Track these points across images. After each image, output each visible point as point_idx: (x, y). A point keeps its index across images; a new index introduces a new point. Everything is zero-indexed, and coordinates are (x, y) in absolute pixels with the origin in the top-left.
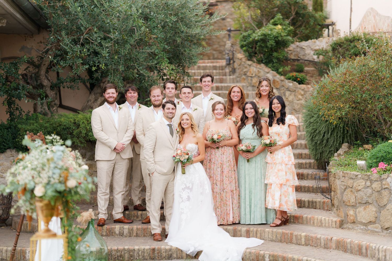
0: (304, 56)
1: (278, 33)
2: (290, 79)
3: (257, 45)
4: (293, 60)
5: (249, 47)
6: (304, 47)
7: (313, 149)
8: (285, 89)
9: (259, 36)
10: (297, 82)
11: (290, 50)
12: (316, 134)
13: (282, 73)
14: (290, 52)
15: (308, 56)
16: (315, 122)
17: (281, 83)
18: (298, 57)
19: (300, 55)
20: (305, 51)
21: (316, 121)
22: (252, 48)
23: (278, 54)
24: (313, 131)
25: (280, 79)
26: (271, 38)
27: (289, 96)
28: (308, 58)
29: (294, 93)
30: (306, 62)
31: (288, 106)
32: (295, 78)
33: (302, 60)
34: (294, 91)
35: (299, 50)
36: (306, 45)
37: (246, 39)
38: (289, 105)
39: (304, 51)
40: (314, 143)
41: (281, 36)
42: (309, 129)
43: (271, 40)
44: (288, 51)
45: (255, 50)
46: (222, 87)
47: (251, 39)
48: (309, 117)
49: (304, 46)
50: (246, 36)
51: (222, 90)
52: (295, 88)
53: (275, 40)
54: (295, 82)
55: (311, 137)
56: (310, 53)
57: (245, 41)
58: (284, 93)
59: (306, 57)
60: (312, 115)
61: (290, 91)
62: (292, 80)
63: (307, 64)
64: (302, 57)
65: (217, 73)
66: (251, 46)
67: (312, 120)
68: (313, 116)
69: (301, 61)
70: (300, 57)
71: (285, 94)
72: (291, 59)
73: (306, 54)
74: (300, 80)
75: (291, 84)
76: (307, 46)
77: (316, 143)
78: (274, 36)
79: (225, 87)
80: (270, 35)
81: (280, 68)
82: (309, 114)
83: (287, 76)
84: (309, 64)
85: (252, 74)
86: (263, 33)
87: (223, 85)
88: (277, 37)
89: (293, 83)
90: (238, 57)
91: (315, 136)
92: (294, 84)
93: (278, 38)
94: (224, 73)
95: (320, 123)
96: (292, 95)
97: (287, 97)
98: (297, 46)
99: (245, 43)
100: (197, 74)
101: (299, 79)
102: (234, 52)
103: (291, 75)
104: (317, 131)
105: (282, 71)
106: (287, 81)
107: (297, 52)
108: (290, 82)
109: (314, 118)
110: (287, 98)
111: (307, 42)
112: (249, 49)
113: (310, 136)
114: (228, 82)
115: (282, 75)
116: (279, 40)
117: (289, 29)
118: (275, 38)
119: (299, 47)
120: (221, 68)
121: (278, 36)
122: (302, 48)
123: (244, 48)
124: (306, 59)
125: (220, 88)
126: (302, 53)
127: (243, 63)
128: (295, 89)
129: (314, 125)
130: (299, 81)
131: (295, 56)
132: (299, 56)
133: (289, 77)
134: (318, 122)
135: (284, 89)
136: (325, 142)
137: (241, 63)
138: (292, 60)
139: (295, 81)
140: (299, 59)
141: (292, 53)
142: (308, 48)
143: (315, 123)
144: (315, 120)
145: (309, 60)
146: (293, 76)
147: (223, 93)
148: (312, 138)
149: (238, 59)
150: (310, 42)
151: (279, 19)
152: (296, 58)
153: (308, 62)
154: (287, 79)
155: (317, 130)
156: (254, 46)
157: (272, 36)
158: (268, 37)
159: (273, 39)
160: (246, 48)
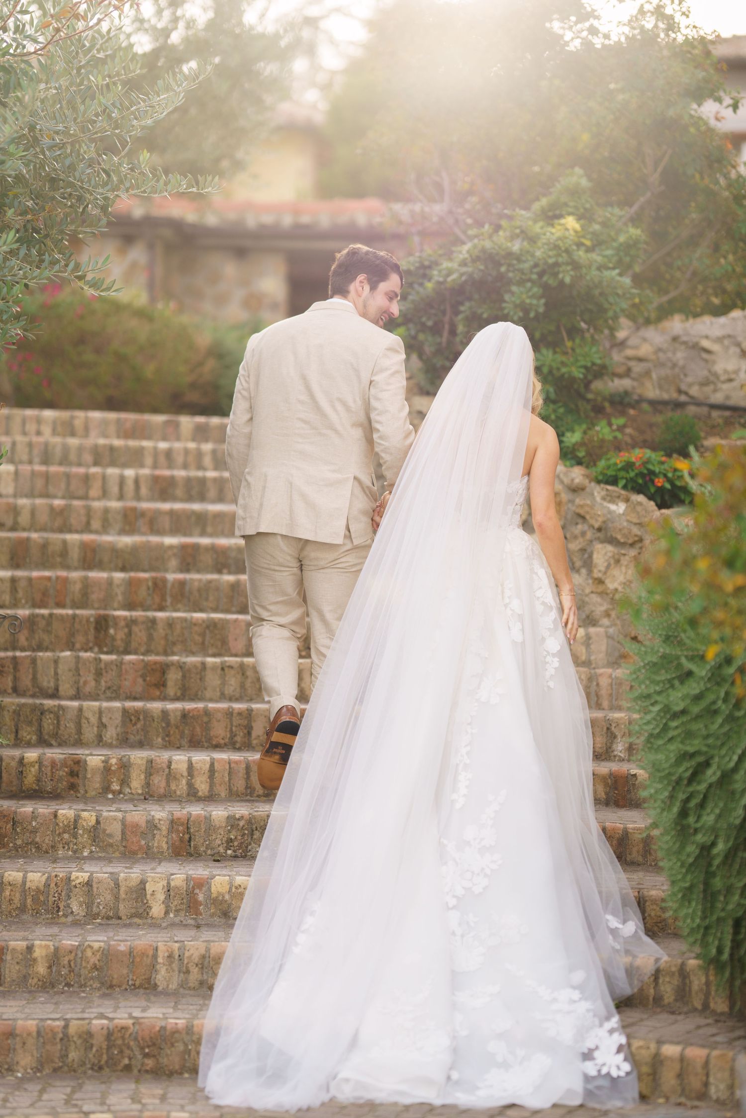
0: (708, 389)
1: (556, 247)
2: (613, 481)
3: (457, 313)
4: (653, 403)
5: (423, 328)
6: (705, 344)
7: (690, 889)
8: (589, 535)
9: (464, 263)
10: (651, 498)
11: (640, 360)
12: (702, 787)
13: (581, 454)
14: (637, 368)
15: (725, 386)
16: (696, 710)
17: (572, 501)
18: (680, 392)
19: (689, 379)
20: (714, 362)
21: (703, 704)
22: (436, 330)
23: (560, 358)
24: (685, 769)
25: (566, 481)
26: (522, 271)
27: (608, 567)
28: (728, 397)
29: (633, 552)
30: (715, 414)
31: (605, 621)
32: (641, 475)
33: (698, 404)
34: (632, 545)
35: (680, 356)
36: (717, 332)
38: (607, 614)
39: (706, 361)
40: (692, 849)
41: (576, 266)
42: (661, 756)
43: (521, 283)
44: (632, 364)
47: (429, 285)
48: (664, 676)
49: (707, 337)
52: (640, 525)
53: (546, 287)
54: (641, 498)
55: (675, 810)
56: (737, 372)
58: (583, 550)
59: (715, 391)
60: (679, 665)
61: (612, 541)
62: (625, 487)
63: (720, 421)
64: (695, 391)
66: (430, 323)
67: (677, 698)
68: (690, 674)
69: (692, 409)
70: (686, 394)
71: (591, 557)
72: (641, 400)
73: (716, 375)
74: (668, 486)
75: (620, 508)
76: (719, 340)
77: (706, 850)
78: (536, 264)
80: (520, 259)
81: (573, 431)
82: (664, 657)
83: (602, 464)
84: (728, 423)
86: (483, 250)
88: (553, 269)
89: (627, 500)
91: (702, 805)
92: (633, 507)
93: (556, 275)
95: (730, 718)
96: (624, 561)
97: (596, 574)
98: (675, 339)
100: (180, 459)
101: (660, 482)
103: (619, 459)
104: (712, 775)
105: (582, 444)
106: (598, 492)
107: (674, 365)
108: (613, 499)
109: (694, 687)
110: (600, 582)
111: (722, 320)
112: (421, 337)
113: (671, 797)
115: (579, 463)
116: (562, 283)
117: (622, 239)
118: (541, 275)
119: (685, 343)
121: (556, 264)
122: (697, 349)
123: (403, 332)
124: (718, 398)
126: (698, 372)
128: (636, 530)
129: (694, 727)
130: (661, 490)
131: (661, 387)
132: (684, 387)
133: (610, 472)
134: (716, 712)
135: (583, 534)
138: (645, 406)
139: (639, 490)
140: (683, 398)
141: (648, 373)
142: (727, 348)
143: (698, 717)
144: (698, 698)
145: (731, 403)
146: (629, 466)
148: (684, 813)
150: (733, 319)
151: (575, 192)
152: (665, 396)
153: (727, 413)
154: (599, 482)
155: (707, 764)
156: (447, 319)
157: (526, 266)
158: (508, 271)
159: (534, 277)
160: (408, 329)
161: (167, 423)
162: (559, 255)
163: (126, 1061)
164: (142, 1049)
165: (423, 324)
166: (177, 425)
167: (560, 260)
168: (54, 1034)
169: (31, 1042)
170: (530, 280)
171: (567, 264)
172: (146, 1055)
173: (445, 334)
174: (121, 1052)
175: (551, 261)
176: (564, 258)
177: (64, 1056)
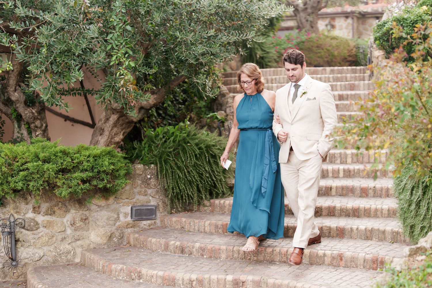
1: (417, 15)
5: (384, 40)
22: (388, 41)
26: (407, 23)
37: (381, 29)
41: (423, 20)
43: (407, 26)
45: (392, 44)
46: (348, 95)
50: (380, 25)
51: (347, 99)
57: (379, 32)
65: (351, 77)
66: (386, 39)
78: (411, 21)
79: (351, 95)
80: (406, 20)
85: (388, 77)
87: (349, 92)
90: (375, 56)
93: (417, 23)
94: (362, 77)
99: (378, 35)
102: (372, 49)
112: (384, 43)
114: (362, 88)
118: (413, 24)
120: (362, 72)
121: (417, 21)
123: (377, 42)
125: (345, 97)
127: (380, 63)
136: (413, 206)
137: (378, 63)
147: (343, 104)
149: (375, 57)
156: (390, 38)
157: (409, 21)
158: (403, 23)
159: (411, 24)
160: (380, 41)
161: (323, 69)
162: (418, 18)
163: (249, 257)
164: (253, 255)
165: (384, 39)
166: (325, 70)
167: (418, 19)
168: (230, 250)
169: (224, 251)
170: (410, 25)
171: (420, 20)
172: (254, 256)
173: (390, 42)
174: (248, 255)
175: (415, 20)
176: (419, 18)
177: (233, 256)
